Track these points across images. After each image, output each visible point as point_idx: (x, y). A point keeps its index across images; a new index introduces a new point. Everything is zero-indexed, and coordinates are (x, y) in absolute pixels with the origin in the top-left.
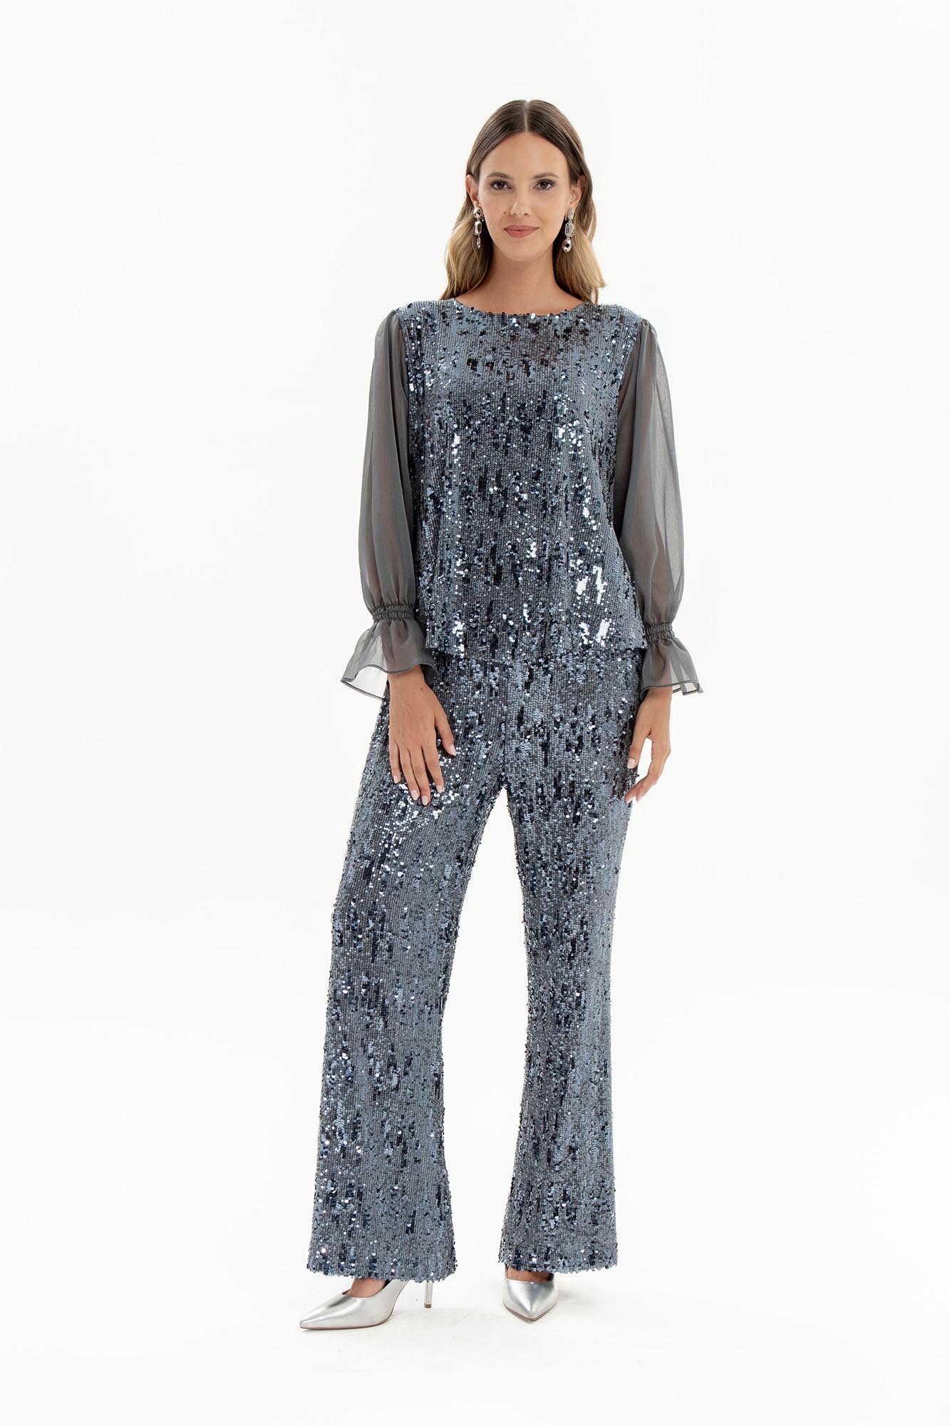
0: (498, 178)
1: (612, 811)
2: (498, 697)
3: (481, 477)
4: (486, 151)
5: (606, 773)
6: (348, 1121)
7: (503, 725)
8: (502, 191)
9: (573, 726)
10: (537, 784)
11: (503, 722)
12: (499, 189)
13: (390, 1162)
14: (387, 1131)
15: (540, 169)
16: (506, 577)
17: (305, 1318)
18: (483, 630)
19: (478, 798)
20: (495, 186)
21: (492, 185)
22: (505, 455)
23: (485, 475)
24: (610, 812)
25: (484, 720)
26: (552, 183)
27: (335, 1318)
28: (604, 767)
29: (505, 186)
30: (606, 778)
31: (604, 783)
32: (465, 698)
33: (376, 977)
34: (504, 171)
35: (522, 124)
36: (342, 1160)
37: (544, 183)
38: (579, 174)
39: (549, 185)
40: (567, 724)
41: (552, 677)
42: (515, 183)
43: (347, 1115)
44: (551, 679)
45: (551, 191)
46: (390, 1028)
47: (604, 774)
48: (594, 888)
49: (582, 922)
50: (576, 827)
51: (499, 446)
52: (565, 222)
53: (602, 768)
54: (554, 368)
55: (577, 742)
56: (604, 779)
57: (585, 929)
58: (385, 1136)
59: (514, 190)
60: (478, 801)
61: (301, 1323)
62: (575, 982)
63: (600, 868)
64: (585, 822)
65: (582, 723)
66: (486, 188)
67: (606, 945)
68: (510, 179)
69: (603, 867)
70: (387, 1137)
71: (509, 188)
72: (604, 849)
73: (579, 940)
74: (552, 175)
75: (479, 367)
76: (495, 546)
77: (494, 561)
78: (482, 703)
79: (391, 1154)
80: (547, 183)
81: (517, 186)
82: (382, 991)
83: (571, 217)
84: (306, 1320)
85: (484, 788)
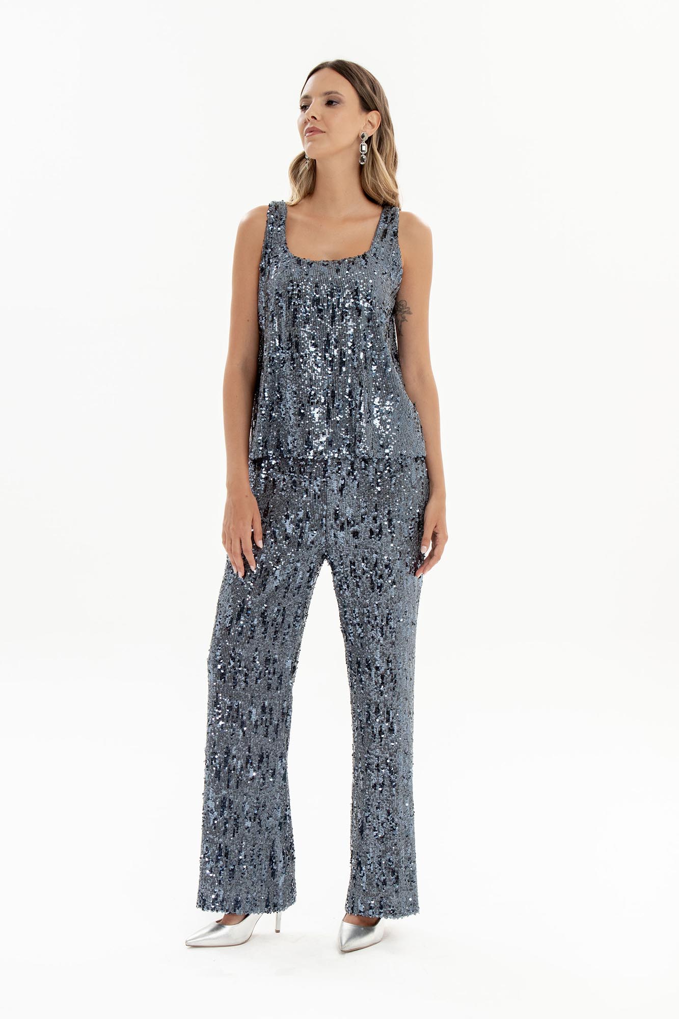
1: (407, 580)
2: (320, 499)
5: (400, 552)
6: (217, 803)
7: (324, 519)
9: (375, 519)
10: (351, 562)
11: (324, 517)
13: (249, 831)
14: (247, 809)
17: (190, 938)
19: (308, 572)
24: (405, 581)
25: (310, 516)
27: (210, 939)
28: (398, 548)
30: (400, 556)
31: (398, 559)
32: (296, 500)
33: (237, 701)
36: (213, 830)
40: (370, 517)
41: (358, 483)
43: (216, 798)
44: (358, 485)
46: (247, 736)
47: (398, 553)
48: (395, 636)
49: (388, 661)
50: (380, 592)
53: (397, 549)
55: (378, 530)
56: (399, 557)
57: (390, 666)
58: (245, 813)
60: (309, 574)
61: (186, 942)
62: (385, 706)
63: (399, 621)
64: (386, 588)
65: (381, 516)
67: (409, 678)
69: (402, 620)
70: (247, 814)
72: (401, 608)
73: (386, 674)
78: (308, 504)
79: (250, 826)
82: (241, 710)
84: (190, 940)
85: (312, 565)
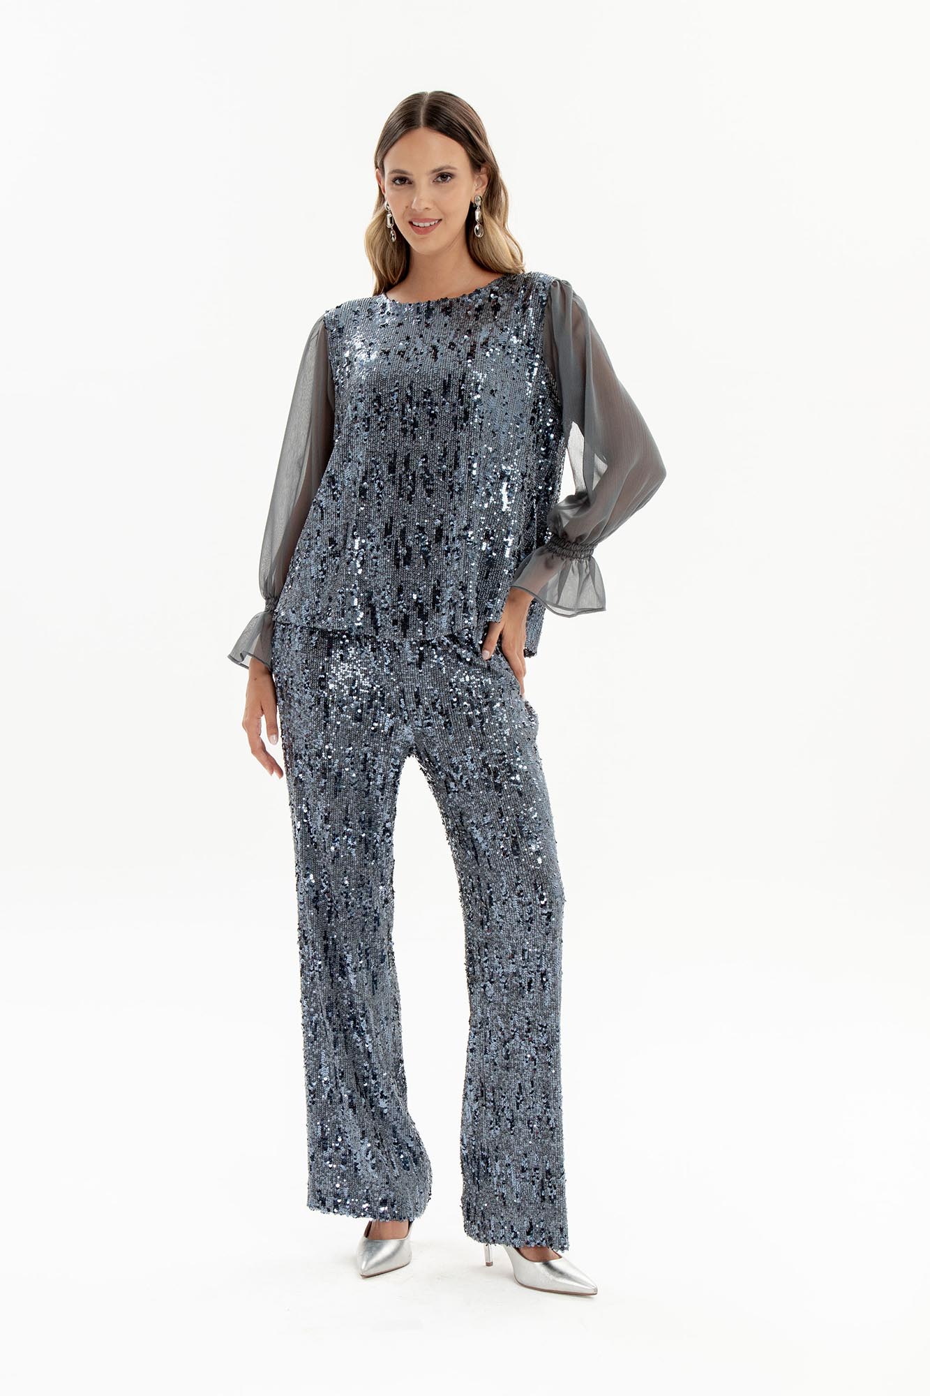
0: (399, 175)
3: (390, 462)
4: (386, 148)
8: (403, 187)
12: (401, 184)
15: (439, 163)
16: (416, 558)
18: (394, 610)
20: (397, 182)
21: (394, 181)
22: (413, 440)
23: (395, 460)
26: (451, 175)
29: (407, 182)
34: (403, 167)
35: (419, 120)
37: (443, 176)
38: (480, 160)
39: (449, 178)
42: (414, 178)
45: (451, 182)
51: (407, 431)
52: (472, 208)
54: (459, 351)
59: (414, 186)
66: (389, 184)
68: (409, 174)
71: (410, 183)
74: (449, 167)
75: (391, 355)
76: (405, 528)
77: (403, 543)
80: (447, 176)
81: (416, 182)
83: (479, 204)
